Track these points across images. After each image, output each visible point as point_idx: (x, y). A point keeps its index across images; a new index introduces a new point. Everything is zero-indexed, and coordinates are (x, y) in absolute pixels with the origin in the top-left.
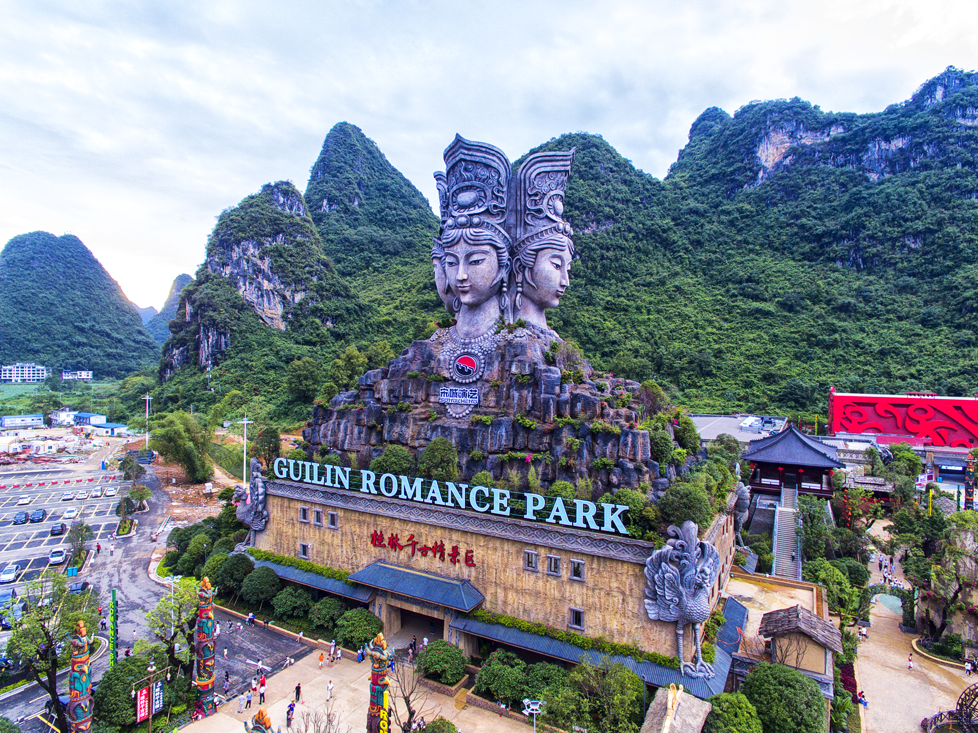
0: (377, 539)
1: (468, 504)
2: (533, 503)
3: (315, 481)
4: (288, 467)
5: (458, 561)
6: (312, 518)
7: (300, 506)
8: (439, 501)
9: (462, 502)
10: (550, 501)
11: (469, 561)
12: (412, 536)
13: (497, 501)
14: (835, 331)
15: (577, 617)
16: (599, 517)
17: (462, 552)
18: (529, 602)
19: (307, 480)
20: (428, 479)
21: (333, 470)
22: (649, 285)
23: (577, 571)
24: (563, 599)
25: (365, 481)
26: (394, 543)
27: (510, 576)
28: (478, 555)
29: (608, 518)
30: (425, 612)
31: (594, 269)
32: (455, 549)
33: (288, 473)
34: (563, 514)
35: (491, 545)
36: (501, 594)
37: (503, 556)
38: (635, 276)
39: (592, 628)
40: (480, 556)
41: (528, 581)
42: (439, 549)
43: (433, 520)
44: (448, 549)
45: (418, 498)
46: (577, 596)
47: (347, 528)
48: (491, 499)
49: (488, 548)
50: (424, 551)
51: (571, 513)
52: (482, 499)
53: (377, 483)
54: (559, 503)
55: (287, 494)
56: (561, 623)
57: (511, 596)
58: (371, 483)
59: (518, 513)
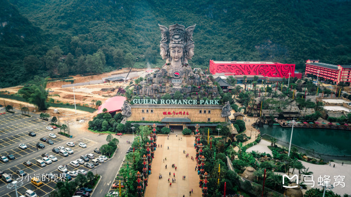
0: (165, 113)
1: (188, 104)
2: (201, 101)
3: (147, 103)
4: (138, 101)
5: (185, 114)
6: (145, 111)
7: (141, 109)
8: (181, 104)
9: (186, 103)
10: (205, 101)
11: (187, 114)
12: (174, 111)
13: (194, 102)
14: (206, 39)
15: (209, 119)
16: (214, 102)
17: (186, 112)
18: (200, 119)
19: (144, 103)
20: (178, 99)
21: (152, 101)
22: (149, 20)
23: (209, 112)
24: (206, 117)
25: (162, 102)
26: (169, 113)
27: (196, 115)
28: (189, 112)
29: (215, 102)
30: (179, 125)
31: (128, 13)
32: (184, 112)
33: (138, 103)
34: (207, 103)
35: (192, 110)
36: (194, 118)
37: (195, 112)
38: (144, 16)
39: (212, 121)
41: (200, 115)
42: (181, 113)
43: (179, 108)
44: (183, 112)
45: (176, 103)
46: (209, 116)
47: (156, 112)
48: (193, 102)
50: (177, 114)
51: (209, 102)
52: (191, 102)
53: (165, 102)
54: (207, 101)
55: (138, 107)
56: (206, 121)
57: (196, 119)
58: (163, 102)
59: (199, 104)
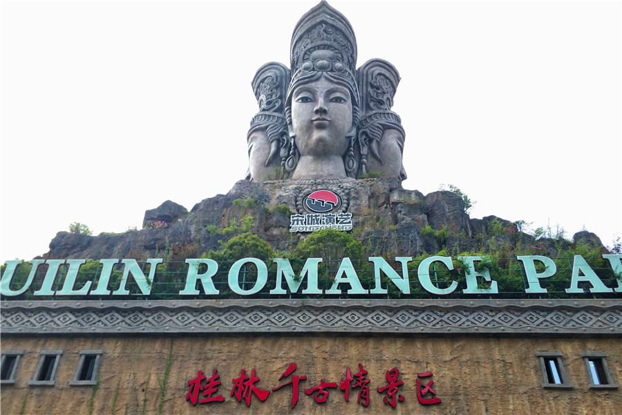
0: (202, 392)
1: (416, 286)
2: (536, 268)
5: (402, 400)
8: (357, 288)
9: (404, 285)
11: (426, 396)
12: (292, 368)
13: (472, 275)
17: (409, 377)
20: (331, 258)
25: (192, 273)
26: (246, 391)
28: (444, 378)
32: (394, 377)
35: (466, 357)
37: (494, 373)
40: (447, 381)
42: (357, 385)
44: (377, 378)
45: (313, 288)
48: (459, 273)
49: (461, 364)
50: (321, 394)
52: (440, 277)
53: (220, 278)
58: (207, 278)
